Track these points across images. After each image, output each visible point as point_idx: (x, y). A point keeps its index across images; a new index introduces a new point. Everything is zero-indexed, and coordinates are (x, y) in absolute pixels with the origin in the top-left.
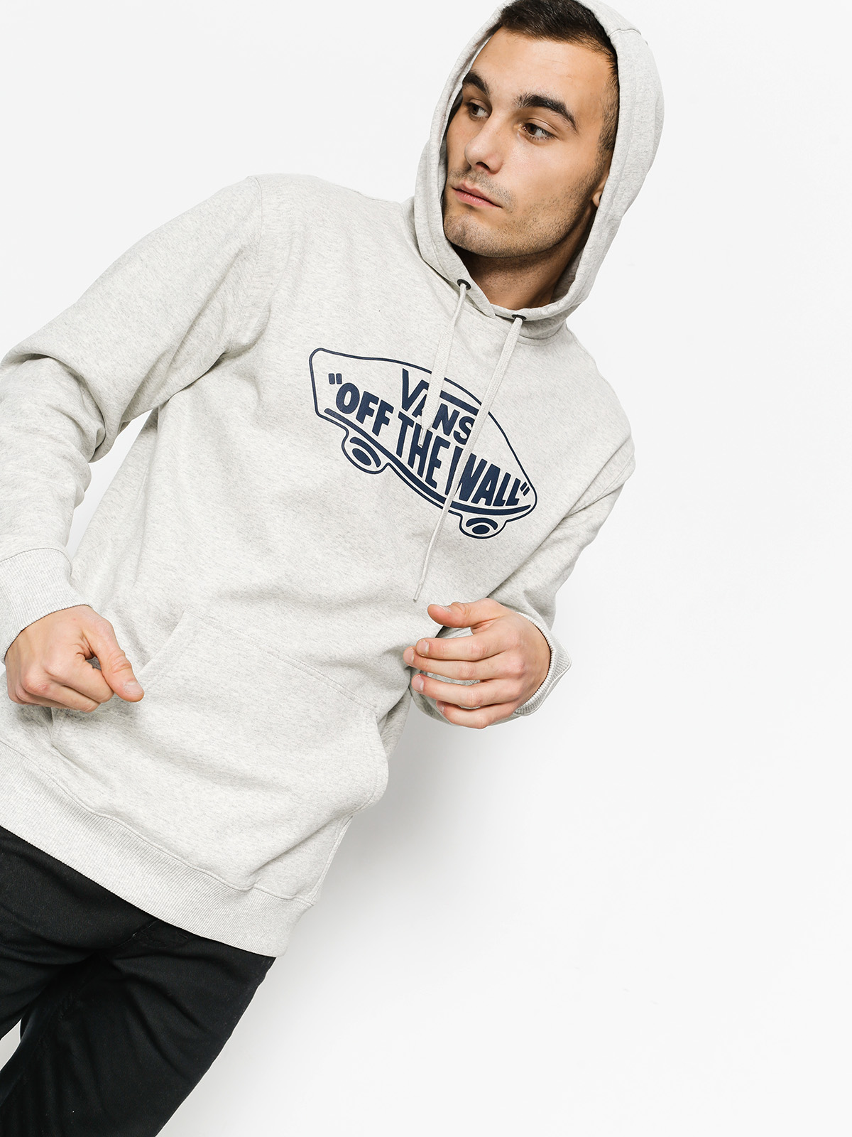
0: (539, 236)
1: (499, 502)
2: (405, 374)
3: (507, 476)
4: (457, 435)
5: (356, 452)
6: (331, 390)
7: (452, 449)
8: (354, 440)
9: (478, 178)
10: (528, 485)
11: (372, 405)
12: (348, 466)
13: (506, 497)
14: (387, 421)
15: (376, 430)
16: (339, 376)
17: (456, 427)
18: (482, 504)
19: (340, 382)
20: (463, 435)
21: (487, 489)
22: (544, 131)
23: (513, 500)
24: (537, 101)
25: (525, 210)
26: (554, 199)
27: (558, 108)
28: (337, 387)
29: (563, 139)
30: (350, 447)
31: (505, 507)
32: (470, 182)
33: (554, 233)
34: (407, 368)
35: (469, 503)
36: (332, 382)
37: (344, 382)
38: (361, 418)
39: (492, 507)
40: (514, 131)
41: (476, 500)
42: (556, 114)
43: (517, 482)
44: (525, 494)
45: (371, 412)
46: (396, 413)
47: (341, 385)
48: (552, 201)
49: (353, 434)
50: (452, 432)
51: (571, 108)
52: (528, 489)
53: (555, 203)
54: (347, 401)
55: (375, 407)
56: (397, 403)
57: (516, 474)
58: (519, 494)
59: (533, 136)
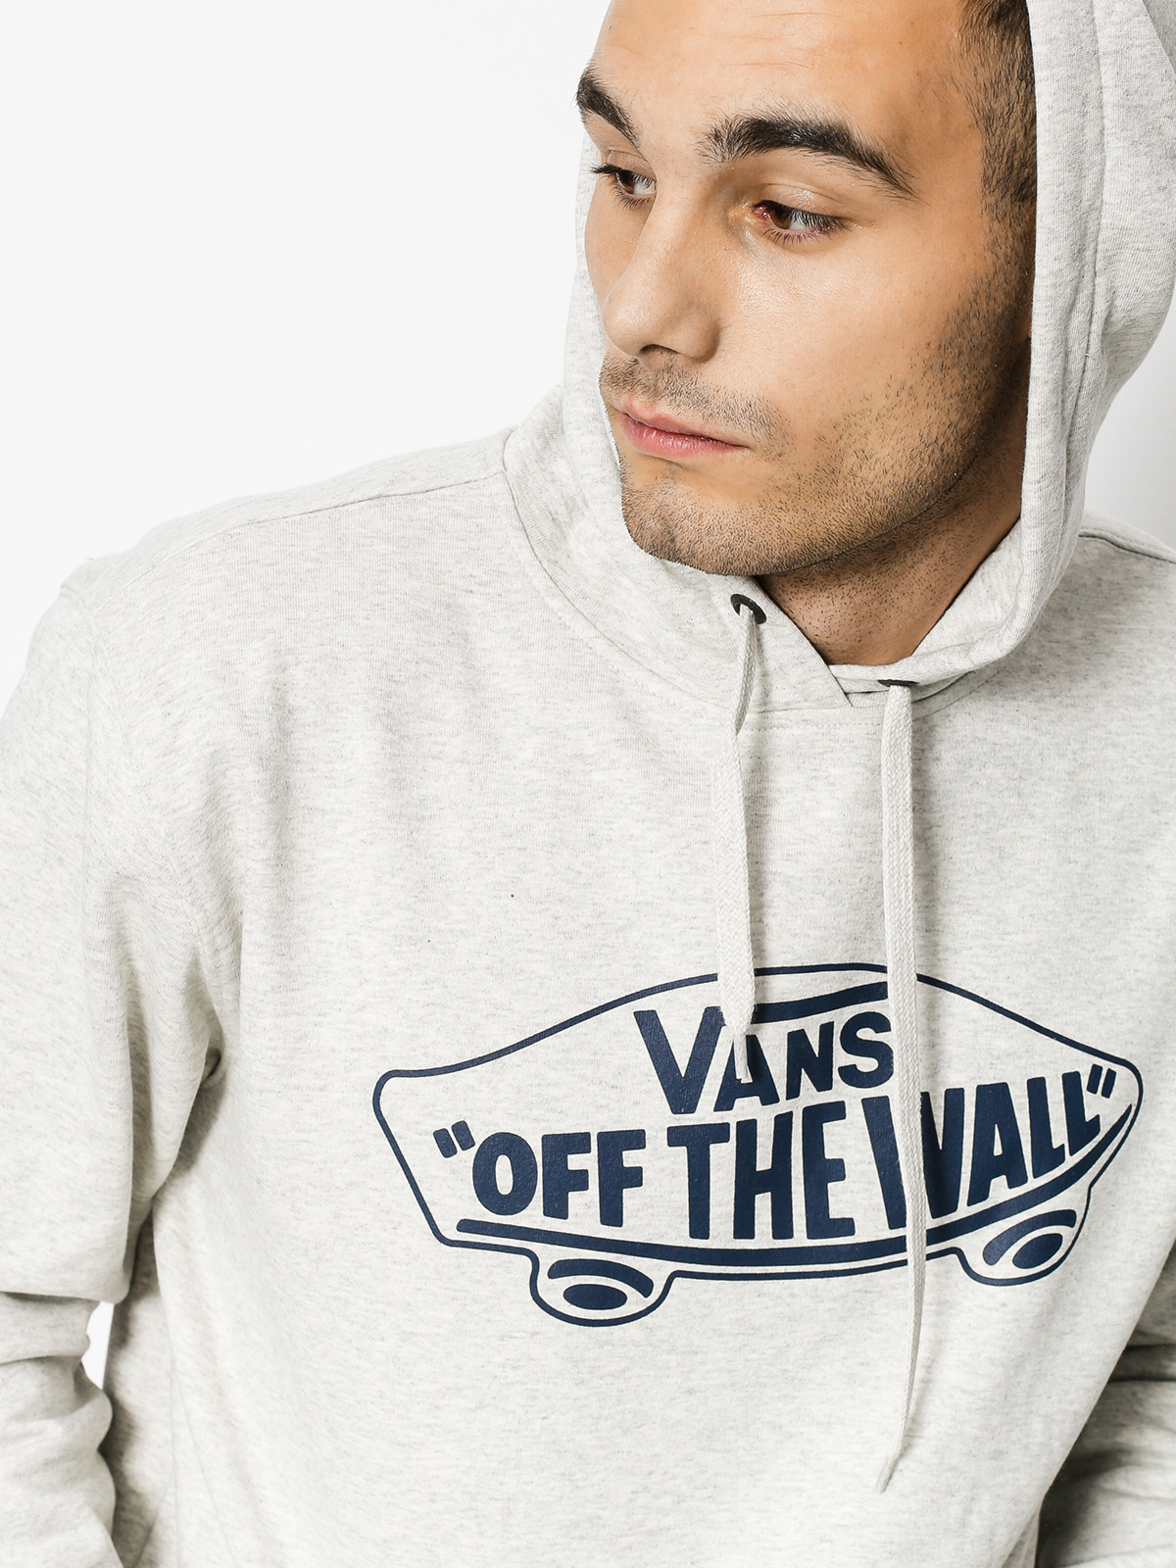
0: (889, 492)
1: (1047, 1157)
2: (649, 1024)
3: (1037, 1087)
4: (851, 1076)
5: (574, 1295)
6: (454, 1172)
7: (856, 1114)
8: (560, 1270)
9: (661, 385)
10: (1106, 1065)
11: (575, 1162)
12: (569, 1334)
13: (1059, 1136)
14: (635, 1177)
15: (612, 1213)
16: (461, 1129)
17: (841, 1058)
18: (1000, 1190)
19: (467, 1142)
20: (868, 1064)
21: (998, 1150)
22: (809, 216)
23: (1081, 1129)
24: (765, 134)
25: (821, 439)
26: (896, 386)
27: (828, 140)
28: (466, 1158)
29: (870, 223)
30: (554, 1291)
31: (1071, 1161)
32: (643, 398)
33: (930, 469)
34: (643, 1005)
35: (964, 1210)
36: (447, 1150)
37: (479, 1138)
38: (556, 1207)
39: (1033, 1183)
40: (732, 229)
41: (979, 1193)
42: (825, 158)
43: (1071, 1081)
44: (1107, 1093)
45: (580, 1180)
46: (657, 1138)
47: (474, 1150)
48: (892, 392)
49: (550, 1254)
50: (836, 1075)
51: (865, 130)
52: (1111, 1075)
53: (904, 395)
54: (504, 1180)
55: (585, 1162)
56: (654, 1114)
57: (1054, 1063)
58: (1094, 1105)
59: (785, 232)
